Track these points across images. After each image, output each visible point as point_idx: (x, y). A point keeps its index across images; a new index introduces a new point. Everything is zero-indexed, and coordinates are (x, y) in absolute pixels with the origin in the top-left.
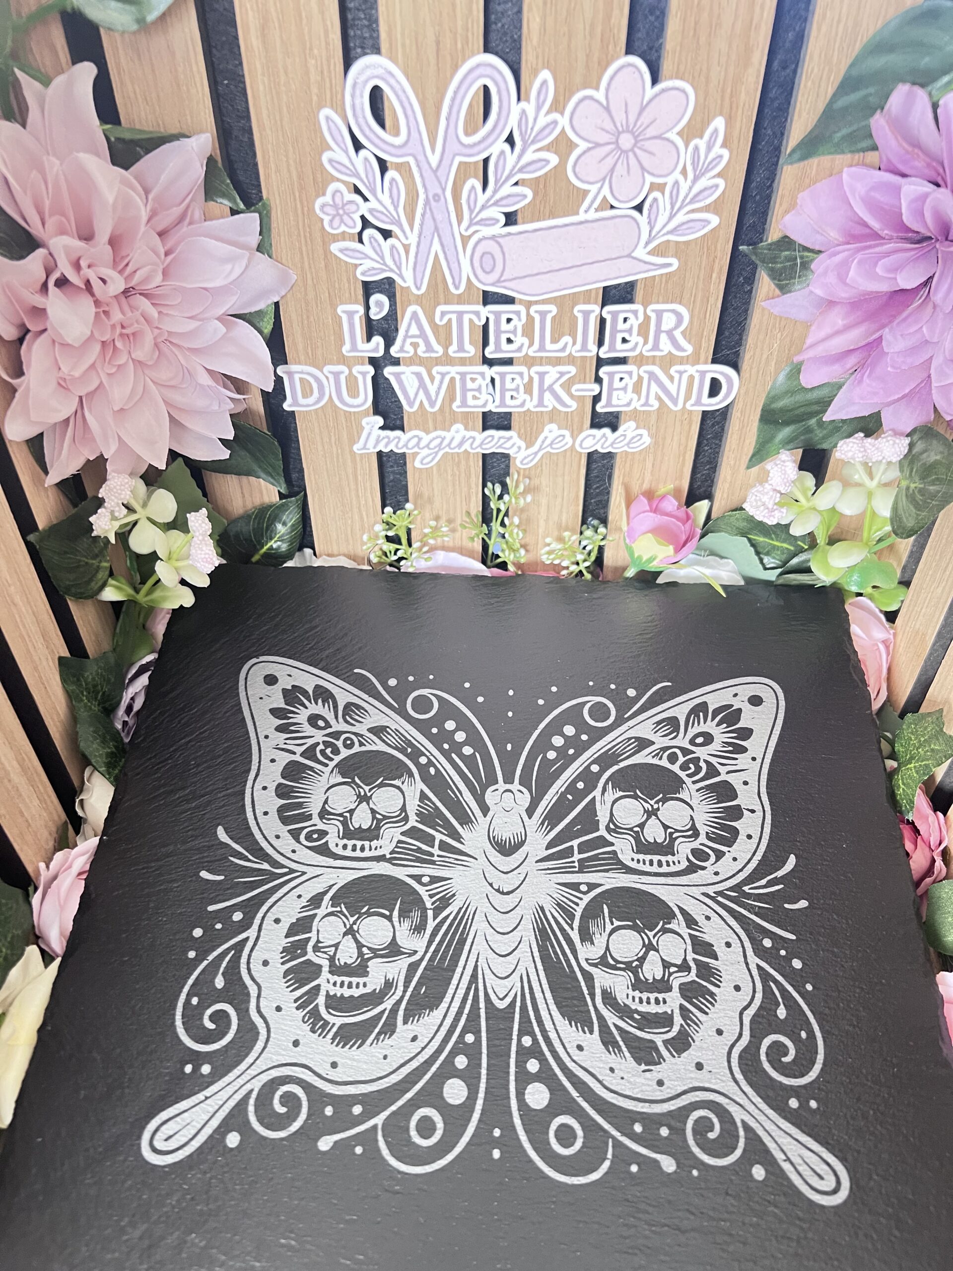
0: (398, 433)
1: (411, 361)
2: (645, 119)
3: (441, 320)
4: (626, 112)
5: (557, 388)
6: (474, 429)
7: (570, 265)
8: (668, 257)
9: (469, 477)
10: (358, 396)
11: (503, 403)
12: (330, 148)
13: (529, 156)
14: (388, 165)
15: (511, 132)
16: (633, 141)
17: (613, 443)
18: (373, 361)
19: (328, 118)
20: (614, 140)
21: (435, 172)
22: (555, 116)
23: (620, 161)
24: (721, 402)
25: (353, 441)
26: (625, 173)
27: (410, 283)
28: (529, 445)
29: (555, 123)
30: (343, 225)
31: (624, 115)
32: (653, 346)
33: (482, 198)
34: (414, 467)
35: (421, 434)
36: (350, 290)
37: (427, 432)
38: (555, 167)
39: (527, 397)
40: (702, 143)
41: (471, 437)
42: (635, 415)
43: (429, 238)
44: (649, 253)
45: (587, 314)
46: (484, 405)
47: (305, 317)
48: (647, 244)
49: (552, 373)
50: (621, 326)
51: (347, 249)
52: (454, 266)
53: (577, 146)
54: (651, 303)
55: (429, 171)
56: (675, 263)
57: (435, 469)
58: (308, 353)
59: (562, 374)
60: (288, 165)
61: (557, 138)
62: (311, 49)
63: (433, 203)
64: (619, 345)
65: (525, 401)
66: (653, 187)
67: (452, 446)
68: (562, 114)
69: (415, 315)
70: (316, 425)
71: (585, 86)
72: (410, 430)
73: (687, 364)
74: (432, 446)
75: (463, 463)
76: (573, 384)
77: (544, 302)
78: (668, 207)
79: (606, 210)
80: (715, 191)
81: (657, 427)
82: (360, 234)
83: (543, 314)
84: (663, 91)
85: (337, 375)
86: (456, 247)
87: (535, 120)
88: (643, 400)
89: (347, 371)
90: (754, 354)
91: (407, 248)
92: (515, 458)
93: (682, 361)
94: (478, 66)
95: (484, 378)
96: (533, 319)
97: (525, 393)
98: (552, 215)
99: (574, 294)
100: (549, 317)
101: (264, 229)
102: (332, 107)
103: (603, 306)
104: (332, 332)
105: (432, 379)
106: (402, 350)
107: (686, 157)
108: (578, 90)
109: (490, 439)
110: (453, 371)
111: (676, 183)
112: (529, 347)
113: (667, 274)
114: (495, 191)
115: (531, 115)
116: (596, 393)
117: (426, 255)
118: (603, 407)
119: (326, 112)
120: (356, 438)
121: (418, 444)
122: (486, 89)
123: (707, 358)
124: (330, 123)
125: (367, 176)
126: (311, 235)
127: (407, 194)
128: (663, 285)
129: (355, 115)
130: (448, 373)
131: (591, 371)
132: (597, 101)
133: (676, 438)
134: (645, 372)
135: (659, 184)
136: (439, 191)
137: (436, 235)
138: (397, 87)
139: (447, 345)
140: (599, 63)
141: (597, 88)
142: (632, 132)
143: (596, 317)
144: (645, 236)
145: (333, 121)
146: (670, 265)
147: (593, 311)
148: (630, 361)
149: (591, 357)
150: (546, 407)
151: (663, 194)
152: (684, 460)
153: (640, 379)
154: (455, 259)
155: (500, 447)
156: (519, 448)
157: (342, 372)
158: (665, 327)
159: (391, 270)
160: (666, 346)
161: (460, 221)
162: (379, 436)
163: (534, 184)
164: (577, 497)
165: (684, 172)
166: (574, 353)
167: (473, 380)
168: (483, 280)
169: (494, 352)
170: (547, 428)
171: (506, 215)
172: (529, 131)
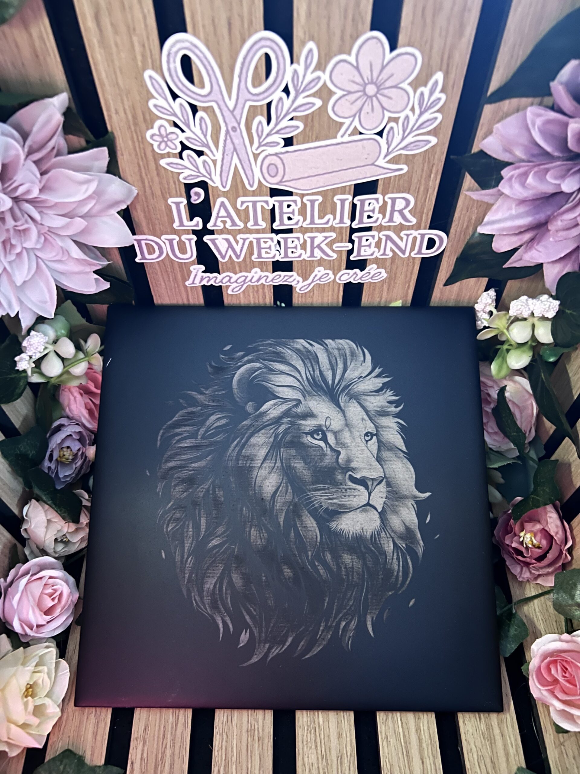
0: (216, 274)
1: (221, 232)
2: (384, 75)
4: (371, 71)
6: (267, 271)
7: (330, 171)
8: (400, 164)
9: (265, 298)
11: (286, 255)
12: (153, 97)
13: (300, 101)
14: (198, 108)
16: (376, 90)
18: (194, 232)
19: (151, 77)
20: (361, 88)
21: (232, 112)
22: (319, 73)
23: (367, 103)
25: (185, 279)
28: (305, 279)
29: (319, 78)
30: (167, 148)
31: (369, 73)
34: (228, 294)
35: (231, 274)
36: (176, 188)
37: (236, 273)
38: (320, 108)
39: (303, 252)
40: (426, 90)
41: (265, 276)
42: (376, 261)
43: (230, 156)
44: (387, 162)
45: (343, 201)
46: (274, 257)
47: (145, 206)
48: (386, 156)
49: (319, 238)
50: (366, 208)
51: (172, 163)
52: (249, 173)
54: (388, 193)
55: (228, 112)
56: (405, 168)
57: (242, 296)
58: (149, 228)
59: (326, 238)
60: (124, 109)
61: (320, 89)
62: (134, 29)
63: (232, 133)
66: (390, 120)
67: (253, 281)
68: (324, 71)
69: (223, 204)
70: (159, 270)
71: (341, 52)
72: (224, 272)
73: (412, 229)
74: (239, 281)
75: (261, 290)
76: (334, 243)
77: (312, 194)
78: (401, 132)
79: (356, 134)
81: (391, 267)
83: (312, 202)
85: (171, 241)
86: (249, 161)
87: (304, 76)
88: (382, 252)
89: (177, 238)
90: (459, 223)
92: (296, 287)
93: (409, 228)
97: (301, 249)
98: (318, 139)
99: (334, 189)
100: (316, 204)
102: (153, 69)
103: (354, 196)
104: (165, 215)
105: (237, 242)
106: (215, 225)
107: (415, 100)
108: (335, 55)
109: (278, 277)
111: (407, 117)
112: (304, 221)
113: (399, 175)
114: (276, 125)
117: (228, 167)
118: (355, 257)
119: (148, 73)
120: (187, 277)
121: (229, 281)
122: (267, 56)
123: (426, 226)
124: (154, 81)
125: (183, 116)
126: (145, 154)
127: (212, 127)
128: (396, 182)
129: (171, 75)
130: (248, 238)
131: (346, 235)
132: (350, 63)
133: (404, 274)
134: (383, 235)
136: (236, 125)
137: (235, 153)
139: (246, 220)
140: (351, 36)
141: (349, 54)
142: (375, 84)
143: (350, 203)
144: (384, 151)
146: (401, 169)
147: (347, 199)
148: (373, 229)
149: (346, 227)
150: (316, 257)
151: (397, 124)
152: (409, 286)
153: (380, 240)
154: (249, 169)
157: (174, 239)
158: (397, 208)
159: (204, 176)
161: (252, 143)
163: (305, 119)
165: (413, 110)
166: (334, 225)
167: (265, 242)
168: (270, 181)
169: (280, 225)
170: (317, 269)
171: (284, 139)
172: (300, 84)
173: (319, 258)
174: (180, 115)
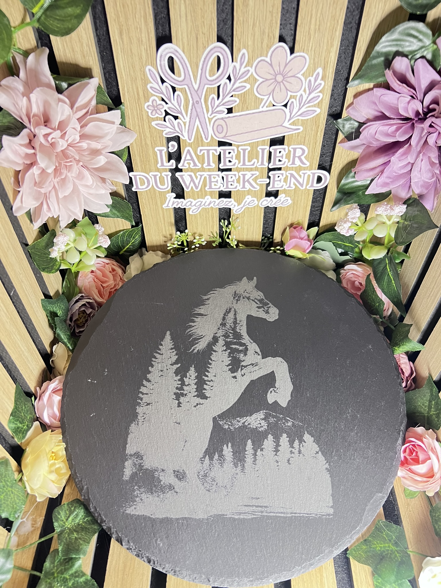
0: (182, 200)
1: (187, 170)
2: (287, 69)
3: (200, 153)
4: (279, 66)
5: (251, 180)
6: (215, 198)
7: (255, 130)
8: (298, 126)
9: (213, 218)
10: (165, 185)
11: (227, 187)
12: (150, 82)
13: (237, 85)
14: (176, 89)
15: (229, 76)
16: (282, 78)
17: (275, 203)
18: (171, 170)
19: (149, 70)
20: (274, 78)
21: (197, 92)
22: (249, 68)
23: (277, 86)
24: (322, 185)
25: (162, 204)
26: (279, 91)
27: (186, 138)
28: (239, 204)
29: (248, 71)
30: (157, 114)
32: (292, 163)
33: (217, 102)
34: (189, 214)
35: (192, 200)
36: (161, 141)
37: (195, 200)
38: (249, 89)
39: (238, 185)
40: (312, 79)
41: (214, 201)
42: (285, 191)
43: (194, 120)
44: (290, 124)
45: (263, 150)
46: (219, 188)
47: (141, 152)
48: (289, 120)
49: (248, 174)
50: (278, 154)
51: (159, 124)
52: (205, 130)
53: (259, 80)
54: (291, 145)
55: (194, 91)
56: (301, 128)
57: (198, 214)
58: (142, 168)
60: (133, 89)
61: (249, 78)
62: (142, 41)
63: (196, 105)
64: (277, 162)
65: (237, 186)
66: (291, 97)
67: (206, 205)
69: (189, 151)
70: (146, 197)
71: (261, 56)
72: (187, 199)
73: (307, 170)
74: (197, 205)
75: (210, 212)
76: (258, 179)
78: (298, 105)
79: (271, 106)
80: (318, 99)
81: (294, 196)
82: (165, 117)
83: (244, 150)
84: (295, 57)
85: (155, 176)
86: (206, 123)
87: (240, 70)
88: (288, 185)
90: (336, 165)
91: (185, 124)
92: (233, 210)
93: (305, 169)
94: (215, 47)
95: (219, 177)
96: (240, 152)
97: (237, 183)
98: (247, 109)
99: (258, 142)
101: (123, 116)
102: (152, 66)
103: (270, 146)
104: (153, 159)
105: (197, 178)
106: (183, 165)
107: (306, 85)
108: (258, 57)
109: (222, 202)
110: (206, 174)
111: (301, 95)
112: (239, 164)
113: (298, 133)
114: (223, 100)
115: (238, 68)
116: (268, 182)
117: (193, 126)
118: (271, 188)
120: (164, 202)
121: (191, 204)
122: (218, 57)
123: (316, 167)
125: (167, 94)
126: (143, 118)
127: (185, 101)
128: (296, 138)
129: (161, 69)
130: (203, 175)
131: (265, 173)
132: (266, 62)
133: (302, 201)
134: (289, 173)
135: (294, 96)
136: (199, 100)
137: (197, 118)
138: (179, 57)
139: (203, 163)
140: (267, 46)
141: (267, 57)
142: (282, 75)
143: (267, 151)
144: (288, 117)
145: (152, 71)
146: (299, 129)
147: (266, 149)
148: (282, 169)
149: (265, 168)
150: (246, 188)
151: (296, 100)
152: (306, 209)
153: (287, 176)
154: (206, 128)
155: (226, 205)
156: (235, 206)
157: (158, 175)
158: (297, 155)
159: (178, 133)
160: (298, 162)
161: (208, 111)
162: (174, 201)
163: (240, 96)
164: (260, 225)
166: (258, 166)
167: (214, 178)
168: (218, 136)
169: (224, 166)
170: (247, 197)
171: (228, 109)
172: (237, 74)
173: (248, 189)
174: (165, 93)
